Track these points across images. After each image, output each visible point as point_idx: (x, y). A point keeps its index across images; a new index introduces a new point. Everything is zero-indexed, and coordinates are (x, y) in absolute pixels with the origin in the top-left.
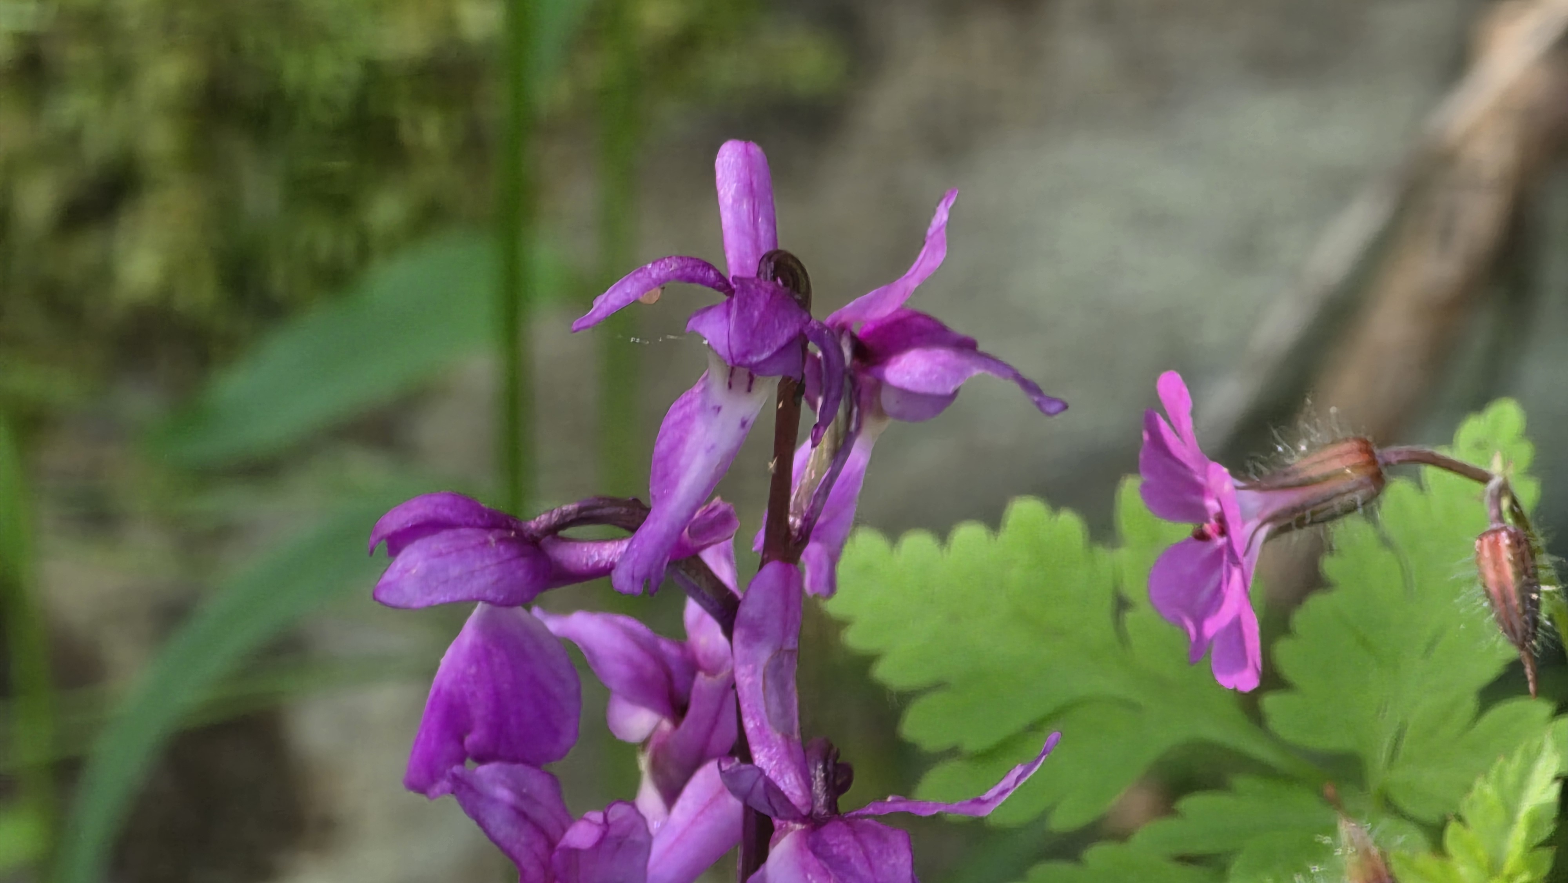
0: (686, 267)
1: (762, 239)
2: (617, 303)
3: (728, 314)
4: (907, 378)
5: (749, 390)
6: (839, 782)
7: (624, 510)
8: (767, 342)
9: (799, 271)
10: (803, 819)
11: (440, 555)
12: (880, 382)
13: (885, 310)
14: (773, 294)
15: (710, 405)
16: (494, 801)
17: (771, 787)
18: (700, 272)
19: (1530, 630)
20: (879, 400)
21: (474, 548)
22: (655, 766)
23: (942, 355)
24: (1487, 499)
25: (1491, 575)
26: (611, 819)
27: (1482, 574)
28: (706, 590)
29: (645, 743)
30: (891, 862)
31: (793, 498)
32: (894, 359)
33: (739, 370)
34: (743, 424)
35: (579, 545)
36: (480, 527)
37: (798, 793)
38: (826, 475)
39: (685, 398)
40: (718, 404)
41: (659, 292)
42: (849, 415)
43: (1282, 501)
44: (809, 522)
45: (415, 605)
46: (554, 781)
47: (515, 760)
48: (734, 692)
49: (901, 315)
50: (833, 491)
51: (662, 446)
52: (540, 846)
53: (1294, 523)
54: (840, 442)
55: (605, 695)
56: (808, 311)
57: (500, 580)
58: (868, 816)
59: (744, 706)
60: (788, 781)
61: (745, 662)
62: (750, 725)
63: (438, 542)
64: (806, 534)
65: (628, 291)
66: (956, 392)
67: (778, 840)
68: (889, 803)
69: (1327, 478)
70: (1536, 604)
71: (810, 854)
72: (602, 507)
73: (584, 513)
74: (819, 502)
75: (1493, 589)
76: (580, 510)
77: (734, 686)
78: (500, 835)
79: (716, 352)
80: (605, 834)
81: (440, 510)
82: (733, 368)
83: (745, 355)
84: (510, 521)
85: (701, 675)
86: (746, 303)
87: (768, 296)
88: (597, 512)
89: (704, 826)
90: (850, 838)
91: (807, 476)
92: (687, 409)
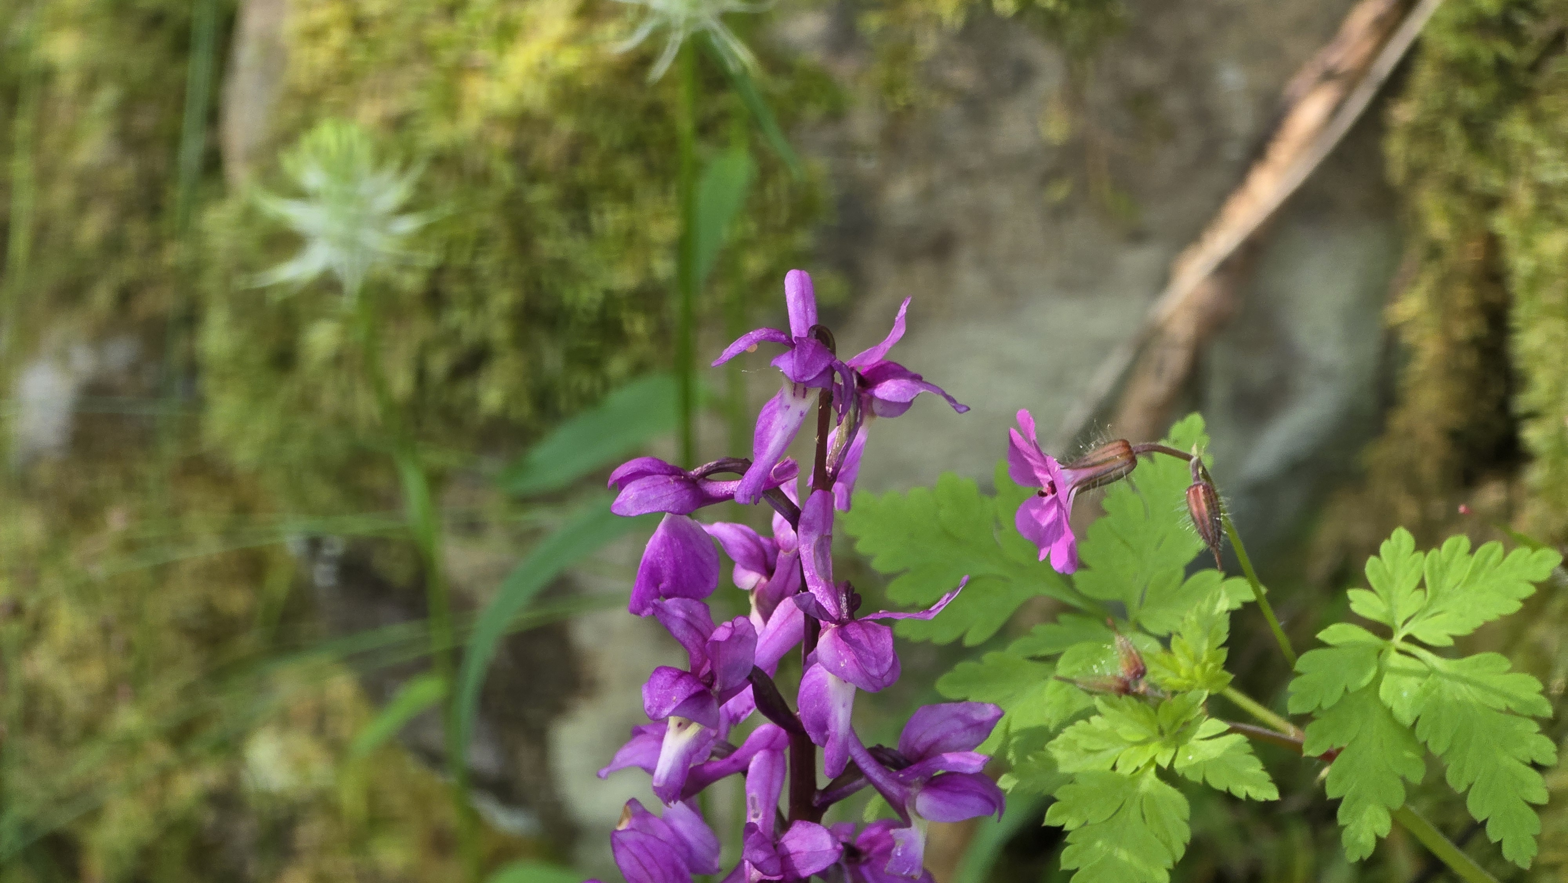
0: (771, 333)
1: (810, 319)
2: (735, 352)
3: (793, 357)
4: (886, 394)
5: (804, 397)
6: (854, 604)
7: (740, 464)
8: (813, 370)
9: (828, 335)
10: (836, 622)
11: (645, 488)
12: (872, 397)
13: (874, 360)
14: (816, 345)
15: (784, 405)
16: (675, 617)
17: (819, 605)
18: (777, 336)
19: (1217, 537)
20: (872, 407)
21: (662, 485)
22: (758, 601)
23: (904, 382)
24: (1191, 468)
25: (1195, 509)
26: (736, 625)
27: (1190, 507)
28: (783, 505)
29: (753, 590)
30: (882, 642)
31: (828, 458)
32: (879, 385)
33: (798, 384)
34: (802, 414)
35: (717, 483)
36: (665, 474)
37: (833, 609)
38: (845, 445)
39: (771, 401)
40: (787, 404)
41: (757, 346)
42: (856, 414)
43: (1084, 474)
44: (836, 469)
45: (632, 515)
46: (706, 607)
47: (686, 597)
48: (798, 560)
49: (883, 363)
50: (848, 454)
51: (759, 427)
52: (699, 641)
53: (1091, 485)
54: (852, 428)
55: (732, 564)
56: (835, 354)
57: (676, 501)
58: (870, 620)
59: (804, 565)
60: (827, 603)
61: (805, 542)
62: (807, 574)
63: (644, 482)
64: (835, 476)
65: (740, 346)
66: (912, 401)
67: (823, 633)
68: (880, 614)
69: (1106, 461)
70: (1219, 522)
71: (840, 640)
72: (729, 463)
73: (720, 466)
74: (842, 460)
75: (1196, 515)
76: (717, 464)
77: (799, 557)
78: (679, 635)
79: (786, 376)
80: (733, 632)
81: (645, 466)
82: (795, 384)
83: (802, 377)
84: (682, 472)
85: (781, 551)
86: (802, 350)
87: (813, 346)
88: (726, 465)
89: (785, 630)
90: (860, 630)
91: (835, 446)
92: (772, 407)
